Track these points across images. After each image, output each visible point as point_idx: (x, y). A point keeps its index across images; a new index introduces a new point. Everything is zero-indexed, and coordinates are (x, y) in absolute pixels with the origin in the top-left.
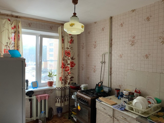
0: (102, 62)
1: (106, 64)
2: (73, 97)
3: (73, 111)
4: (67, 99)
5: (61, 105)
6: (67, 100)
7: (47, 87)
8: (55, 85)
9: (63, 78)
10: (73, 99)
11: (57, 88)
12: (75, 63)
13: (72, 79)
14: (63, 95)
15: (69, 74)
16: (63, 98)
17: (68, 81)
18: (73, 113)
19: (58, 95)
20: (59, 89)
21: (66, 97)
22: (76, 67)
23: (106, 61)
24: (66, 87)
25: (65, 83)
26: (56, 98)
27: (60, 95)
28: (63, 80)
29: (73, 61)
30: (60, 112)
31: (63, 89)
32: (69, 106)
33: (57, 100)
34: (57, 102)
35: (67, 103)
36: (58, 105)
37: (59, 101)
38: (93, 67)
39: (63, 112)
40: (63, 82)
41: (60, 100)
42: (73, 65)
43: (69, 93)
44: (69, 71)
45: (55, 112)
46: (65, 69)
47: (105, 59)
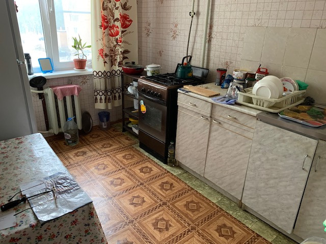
0: (192, 14)
1: (200, 17)
2: (130, 90)
3: (131, 117)
4: (117, 95)
5: (107, 106)
6: (117, 98)
7: (75, 71)
8: (91, 67)
9: (106, 51)
10: (130, 95)
11: (95, 74)
12: (131, 18)
13: (126, 55)
14: (109, 87)
15: (119, 43)
16: (109, 94)
17: (119, 58)
18: (130, 122)
19: (98, 87)
20: (100, 74)
21: (115, 92)
22: (134, 27)
23: (201, 10)
24: (114, 72)
25: (112, 64)
26: (96, 94)
27: (103, 88)
28: (106, 55)
29: (127, 12)
30: (105, 119)
31: (109, 74)
32: (123, 108)
33: (98, 97)
34: (99, 100)
35: (118, 103)
36: (101, 106)
37: (101, 99)
38: (172, 26)
39: (112, 119)
40: (107, 59)
41: (103, 97)
42: (127, 23)
43: (121, 85)
44: (118, 37)
45: (95, 121)
46: (110, 32)
47: (198, 6)
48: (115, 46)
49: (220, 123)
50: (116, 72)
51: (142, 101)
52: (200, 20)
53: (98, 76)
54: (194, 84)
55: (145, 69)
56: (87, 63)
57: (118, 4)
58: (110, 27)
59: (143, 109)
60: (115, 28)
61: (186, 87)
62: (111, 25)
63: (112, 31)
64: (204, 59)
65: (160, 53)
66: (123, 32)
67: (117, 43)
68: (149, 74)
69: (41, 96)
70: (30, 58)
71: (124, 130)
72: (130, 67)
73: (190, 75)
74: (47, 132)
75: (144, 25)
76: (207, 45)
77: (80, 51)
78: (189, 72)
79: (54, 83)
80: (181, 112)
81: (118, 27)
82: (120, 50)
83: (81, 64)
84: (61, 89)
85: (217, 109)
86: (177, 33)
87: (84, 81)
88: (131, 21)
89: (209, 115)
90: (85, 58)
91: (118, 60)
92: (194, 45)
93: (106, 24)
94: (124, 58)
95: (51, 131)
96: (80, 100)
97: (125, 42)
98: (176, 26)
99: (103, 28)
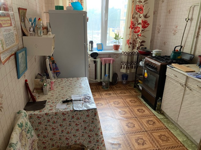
0: (187, 20)
1: (193, 21)
2: (141, 64)
3: (140, 80)
4: (134, 66)
5: (127, 71)
6: (134, 68)
7: (113, 51)
8: (121, 49)
9: (131, 41)
10: (141, 66)
11: (123, 53)
12: (148, 22)
13: (143, 44)
14: (129, 61)
15: (139, 37)
16: (129, 65)
17: (137, 45)
18: (139, 82)
19: (124, 60)
20: (126, 53)
21: (133, 64)
22: (150, 28)
23: (194, 17)
24: (134, 53)
25: (133, 48)
26: (122, 64)
27: (126, 61)
28: (131, 43)
29: (146, 19)
30: (125, 78)
31: (130, 54)
32: (136, 73)
33: (123, 66)
34: (123, 68)
35: (133, 70)
36: (123, 71)
37: (124, 67)
38: (174, 27)
39: (129, 79)
40: (131, 45)
41: (125, 66)
42: (146, 25)
43: (136, 60)
44: (139, 33)
45: (119, 79)
46: (135, 31)
47: (193, 14)
48: (136, 38)
49: (191, 89)
50: (135, 53)
51: (146, 71)
52: (192, 23)
53: (124, 54)
54: (180, 64)
55: (151, 52)
56: (120, 47)
57: (141, 15)
58: (135, 28)
59: (146, 75)
60: (138, 29)
61: (173, 65)
62: (136, 26)
63: (136, 30)
64: (192, 48)
65: (165, 43)
66: (142, 30)
67: (138, 36)
68: (154, 55)
69: (95, 62)
70: (93, 43)
71: (135, 87)
72: (143, 50)
73: (179, 57)
74: (95, 80)
75: (157, 26)
76: (195, 39)
77: (117, 40)
78: (179, 56)
79: (102, 56)
80: (167, 80)
81: (139, 28)
82: (139, 40)
83: (117, 47)
84: (104, 60)
85: (190, 80)
86: (176, 32)
87: (117, 56)
88: (149, 24)
89: (184, 84)
90: (119, 44)
91: (137, 46)
92: (187, 39)
93: (133, 26)
94: (141, 45)
95: (97, 80)
96: (113, 66)
97: (143, 36)
98: (176, 27)
99: (131, 28)
